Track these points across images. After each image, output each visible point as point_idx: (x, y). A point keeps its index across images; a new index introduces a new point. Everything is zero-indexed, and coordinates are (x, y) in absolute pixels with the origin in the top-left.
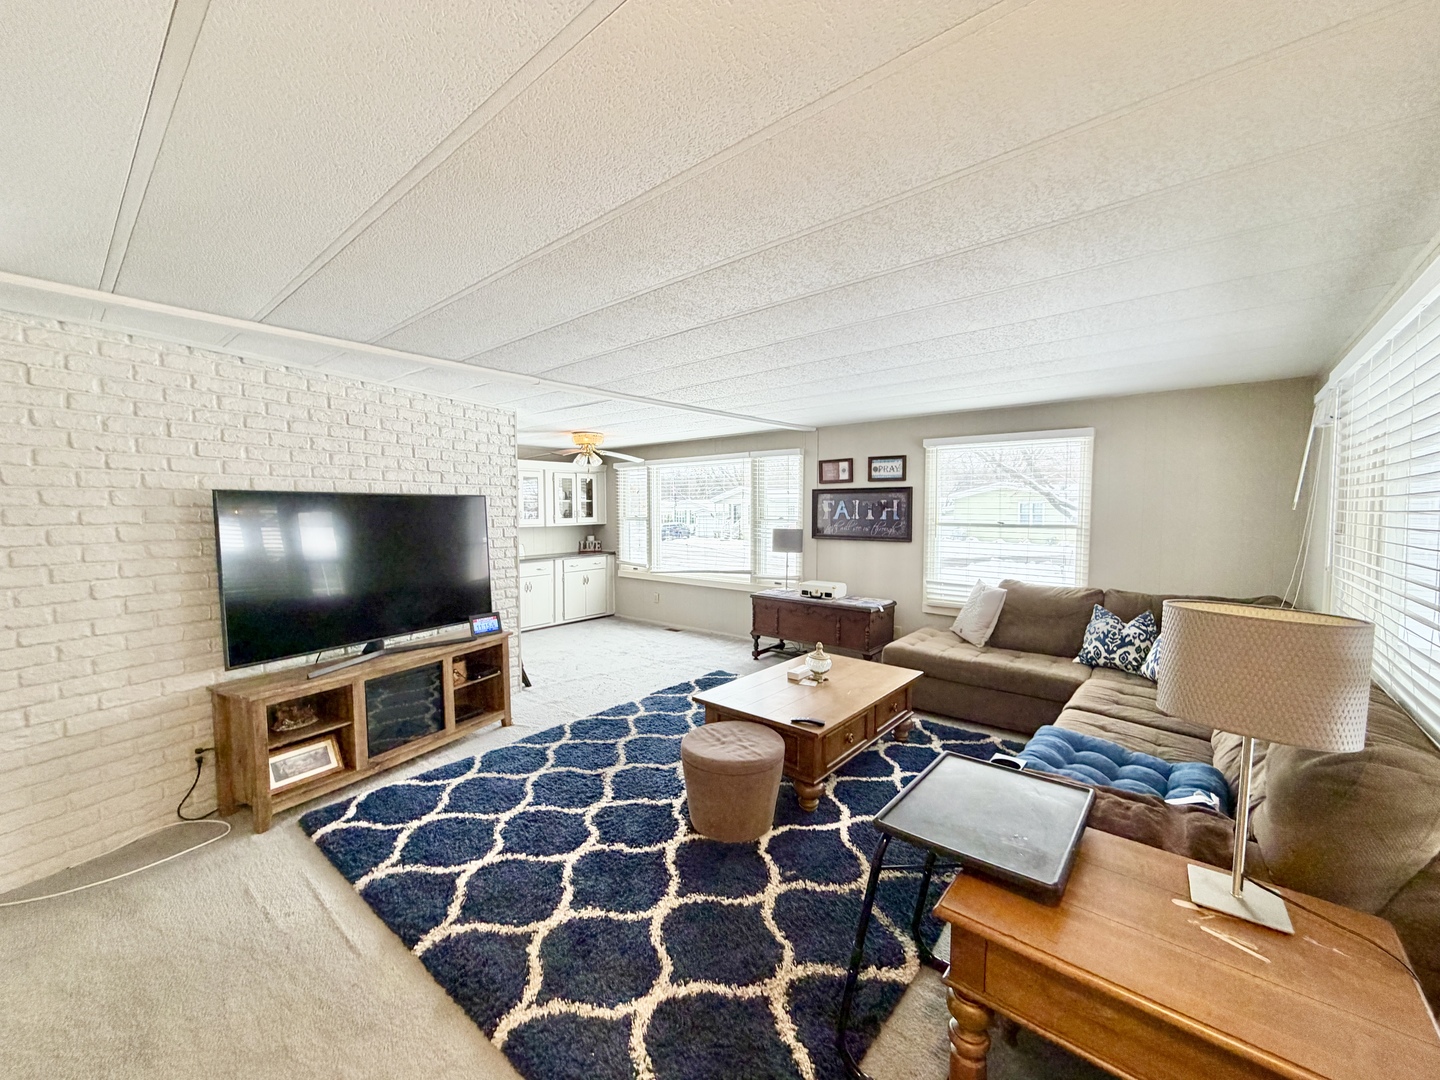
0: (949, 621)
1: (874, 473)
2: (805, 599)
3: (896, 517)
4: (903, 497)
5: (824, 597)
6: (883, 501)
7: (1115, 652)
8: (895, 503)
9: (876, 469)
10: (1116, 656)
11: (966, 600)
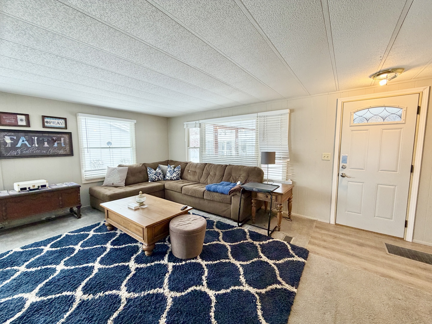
0: (102, 183)
1: (46, 124)
2: (23, 192)
3: (63, 145)
4: (67, 136)
5: (40, 188)
6: (54, 138)
7: (159, 176)
8: (62, 139)
9: (47, 122)
10: (159, 177)
11: (105, 174)
